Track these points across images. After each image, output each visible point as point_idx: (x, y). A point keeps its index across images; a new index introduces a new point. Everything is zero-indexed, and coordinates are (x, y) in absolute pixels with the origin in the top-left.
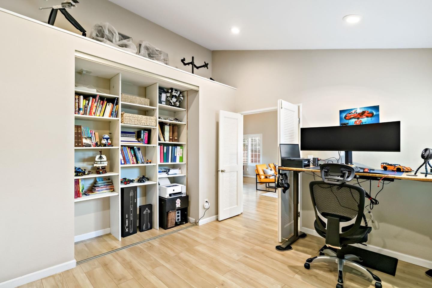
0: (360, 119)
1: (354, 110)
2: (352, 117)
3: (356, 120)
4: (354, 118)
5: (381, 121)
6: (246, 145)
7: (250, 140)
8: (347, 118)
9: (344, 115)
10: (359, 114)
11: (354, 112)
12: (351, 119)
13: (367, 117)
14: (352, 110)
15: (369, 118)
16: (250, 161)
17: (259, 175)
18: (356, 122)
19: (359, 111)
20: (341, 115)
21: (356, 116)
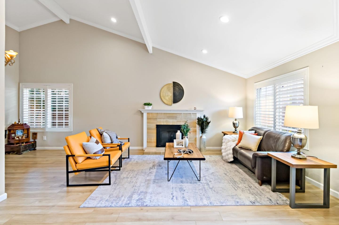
6: (42, 100)
7: (49, 91)
16: (49, 125)
17: (73, 156)
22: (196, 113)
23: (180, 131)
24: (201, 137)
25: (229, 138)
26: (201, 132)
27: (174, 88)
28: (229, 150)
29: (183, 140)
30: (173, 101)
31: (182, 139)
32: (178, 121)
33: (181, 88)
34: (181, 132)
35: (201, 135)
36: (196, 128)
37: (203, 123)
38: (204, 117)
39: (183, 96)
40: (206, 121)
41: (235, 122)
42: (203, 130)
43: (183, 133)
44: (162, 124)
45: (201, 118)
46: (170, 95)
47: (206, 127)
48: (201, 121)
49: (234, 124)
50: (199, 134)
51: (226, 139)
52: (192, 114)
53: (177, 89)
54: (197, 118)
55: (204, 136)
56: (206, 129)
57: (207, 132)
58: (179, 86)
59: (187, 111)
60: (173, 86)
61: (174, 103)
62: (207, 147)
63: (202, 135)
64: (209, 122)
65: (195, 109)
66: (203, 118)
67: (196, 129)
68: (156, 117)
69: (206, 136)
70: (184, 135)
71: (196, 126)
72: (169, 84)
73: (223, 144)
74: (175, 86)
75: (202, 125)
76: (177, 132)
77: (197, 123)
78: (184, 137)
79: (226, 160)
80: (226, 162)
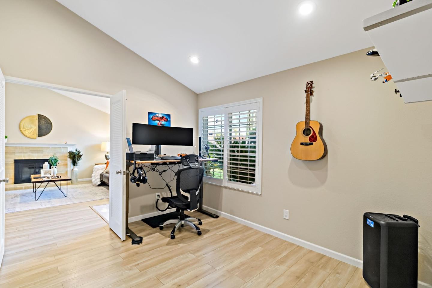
0: (161, 122)
1: (158, 114)
2: (156, 119)
3: (158, 122)
4: (157, 120)
5: (172, 126)
8: (153, 119)
9: (151, 117)
10: (160, 118)
11: (157, 116)
12: (155, 120)
13: (165, 121)
14: (156, 113)
15: (166, 122)
18: (158, 123)
19: (160, 116)
20: (150, 116)
21: (159, 119)
22: (67, 147)
23: (47, 162)
24: (73, 169)
25: (99, 167)
26: (72, 165)
27: (39, 121)
28: (97, 176)
29: (52, 170)
30: (38, 134)
31: (50, 168)
32: (44, 156)
33: (49, 121)
34: (49, 163)
35: (72, 167)
36: (67, 161)
37: (74, 156)
38: (76, 150)
39: (51, 129)
40: (78, 154)
41: (107, 155)
42: (74, 163)
43: (51, 164)
44: (23, 159)
45: (73, 151)
46: (35, 128)
47: (77, 159)
48: (72, 155)
49: (106, 156)
50: (71, 167)
51: (96, 168)
52: (62, 148)
53: (43, 122)
54: (68, 152)
55: (76, 169)
56: (78, 162)
57: (79, 164)
58: (47, 119)
59: (56, 145)
60: (37, 119)
61: (39, 136)
62: (79, 179)
63: (74, 168)
64: (81, 155)
65: (66, 143)
66: (74, 151)
67: (67, 163)
68: (14, 152)
69: (77, 168)
70: (52, 166)
71: (67, 159)
72: (33, 116)
73: (94, 172)
74: (40, 119)
75: (74, 158)
76: (44, 163)
77: (68, 156)
78: (52, 167)
79: (95, 184)
80: (96, 186)
